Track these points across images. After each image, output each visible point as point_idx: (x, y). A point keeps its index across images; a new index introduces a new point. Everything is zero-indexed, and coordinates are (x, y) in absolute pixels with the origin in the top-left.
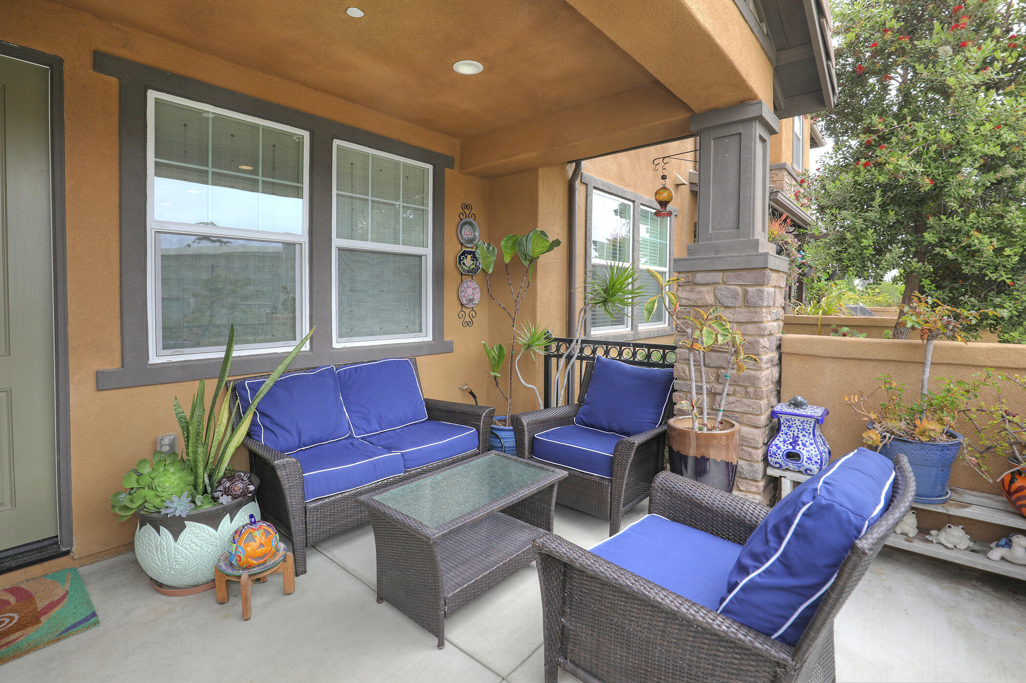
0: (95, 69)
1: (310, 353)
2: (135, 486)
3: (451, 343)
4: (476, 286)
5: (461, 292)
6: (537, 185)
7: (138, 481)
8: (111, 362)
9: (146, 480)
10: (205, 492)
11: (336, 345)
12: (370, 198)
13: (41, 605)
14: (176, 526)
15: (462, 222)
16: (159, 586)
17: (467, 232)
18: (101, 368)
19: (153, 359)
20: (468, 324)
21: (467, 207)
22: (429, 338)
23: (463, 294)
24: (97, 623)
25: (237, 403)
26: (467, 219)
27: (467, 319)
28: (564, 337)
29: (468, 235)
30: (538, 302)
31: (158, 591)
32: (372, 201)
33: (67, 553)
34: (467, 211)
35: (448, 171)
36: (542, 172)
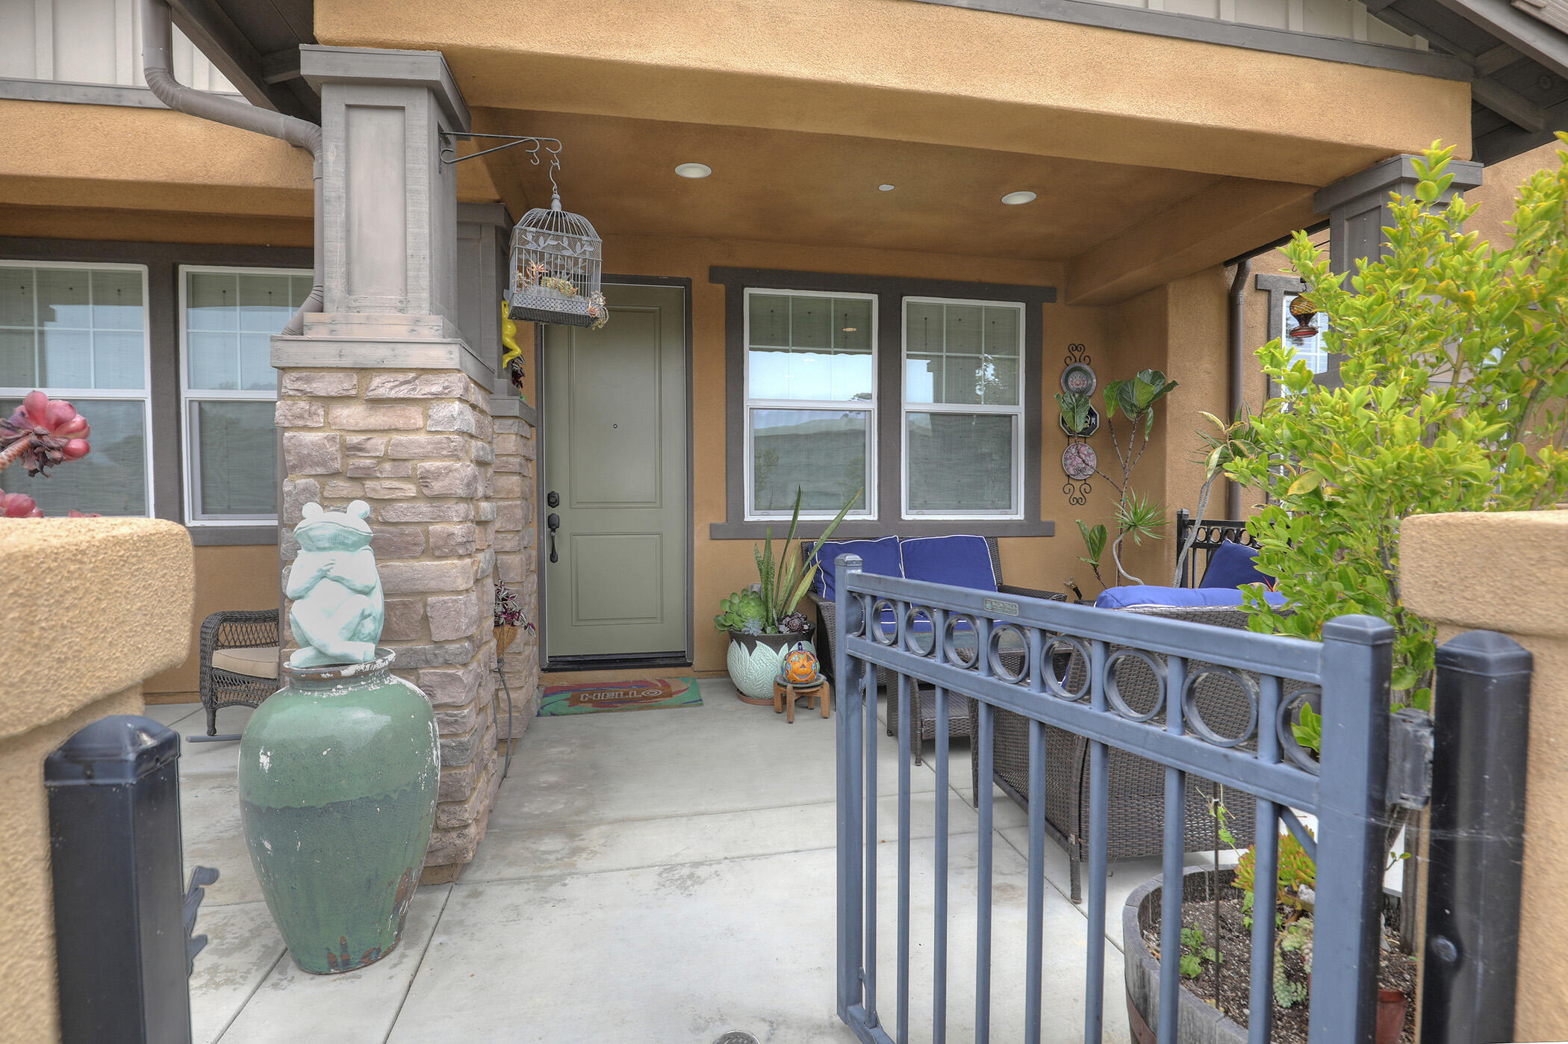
0: (710, 281)
1: (878, 523)
2: (728, 610)
3: (1051, 525)
4: (1091, 451)
5: (1066, 459)
6: (1166, 309)
7: (730, 607)
8: (720, 518)
9: (735, 608)
10: (773, 624)
11: (905, 517)
12: (944, 354)
13: (673, 690)
14: (750, 643)
15: (1068, 369)
16: (741, 695)
17: (1076, 381)
18: (713, 522)
19: (748, 518)
20: (1078, 502)
21: (1077, 348)
22: (1020, 516)
23: (1069, 462)
24: (701, 705)
25: (807, 563)
26: (1078, 364)
27: (1077, 495)
28: (1223, 520)
29: (1077, 385)
30: (1168, 470)
31: (739, 697)
32: (947, 357)
33: (690, 665)
34: (1077, 354)
35: (1047, 307)
36: (1171, 289)
